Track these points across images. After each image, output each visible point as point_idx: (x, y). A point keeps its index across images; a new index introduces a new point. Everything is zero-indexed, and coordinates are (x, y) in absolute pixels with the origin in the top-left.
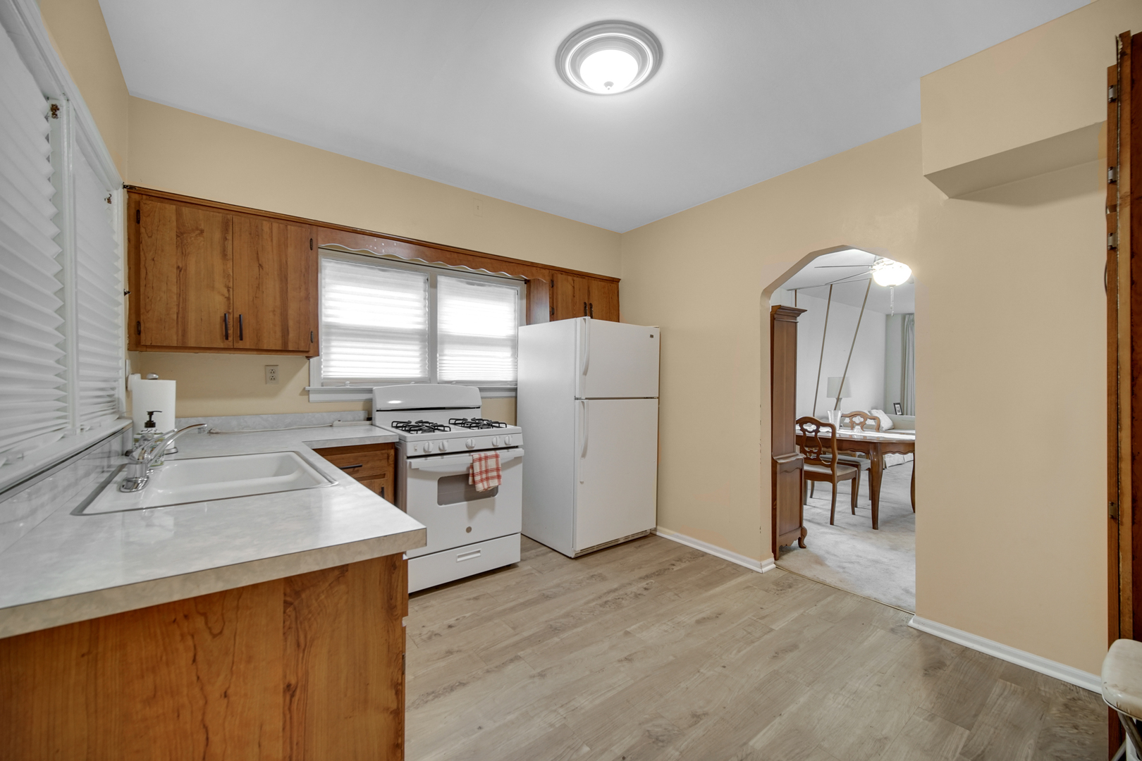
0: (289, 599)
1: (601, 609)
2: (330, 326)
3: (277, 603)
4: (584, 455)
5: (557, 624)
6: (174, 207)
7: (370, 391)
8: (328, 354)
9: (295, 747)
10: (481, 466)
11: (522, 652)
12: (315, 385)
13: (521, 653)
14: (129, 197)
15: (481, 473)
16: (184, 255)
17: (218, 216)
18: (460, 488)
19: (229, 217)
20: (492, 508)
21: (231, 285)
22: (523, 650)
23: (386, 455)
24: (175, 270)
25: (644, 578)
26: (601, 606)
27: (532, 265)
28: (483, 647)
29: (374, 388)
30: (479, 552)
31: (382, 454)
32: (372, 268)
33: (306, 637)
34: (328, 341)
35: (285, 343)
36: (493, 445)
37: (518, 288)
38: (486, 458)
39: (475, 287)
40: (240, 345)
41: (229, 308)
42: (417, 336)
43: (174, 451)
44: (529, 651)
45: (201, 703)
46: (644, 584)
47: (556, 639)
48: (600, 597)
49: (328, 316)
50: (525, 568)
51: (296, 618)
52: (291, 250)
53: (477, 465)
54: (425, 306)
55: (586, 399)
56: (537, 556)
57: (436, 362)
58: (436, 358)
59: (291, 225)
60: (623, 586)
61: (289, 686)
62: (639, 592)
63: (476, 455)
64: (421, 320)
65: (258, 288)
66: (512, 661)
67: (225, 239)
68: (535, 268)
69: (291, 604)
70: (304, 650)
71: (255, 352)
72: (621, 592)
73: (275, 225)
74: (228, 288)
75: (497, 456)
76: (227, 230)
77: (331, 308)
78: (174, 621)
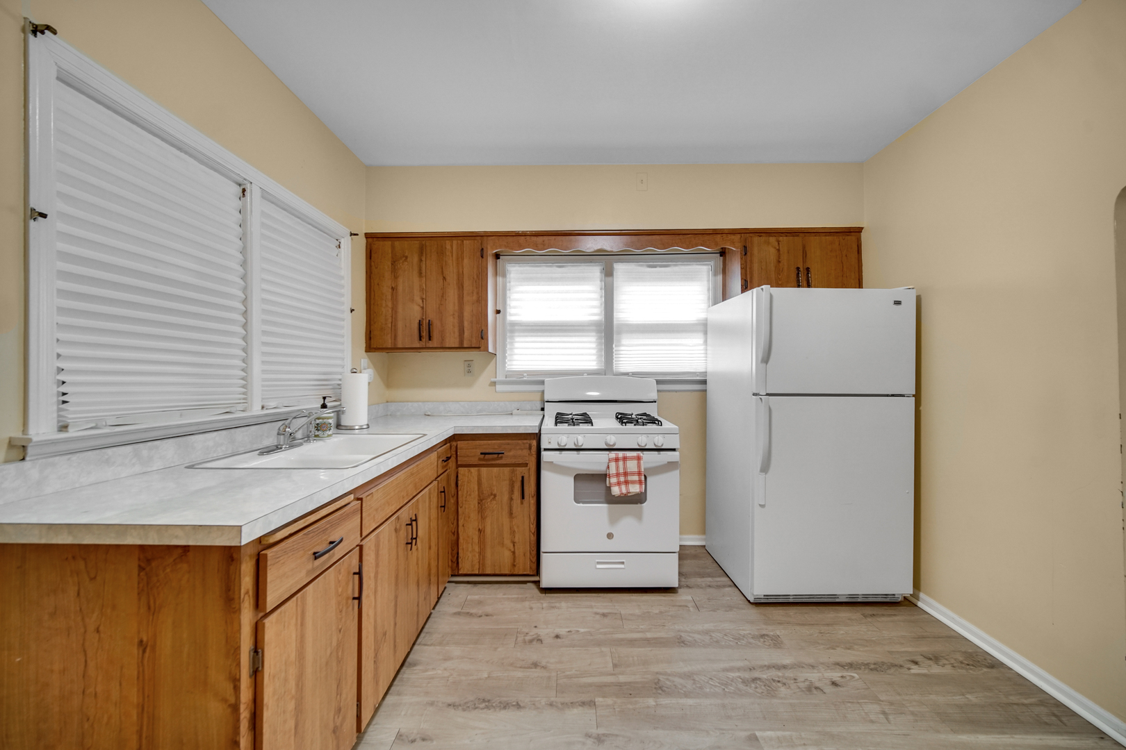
0: (143, 565)
1: (741, 686)
2: (514, 324)
3: (133, 565)
4: (765, 468)
5: (668, 683)
6: (390, 242)
7: (542, 383)
8: (511, 349)
9: (146, 699)
10: (617, 468)
11: (601, 699)
12: (500, 377)
13: (599, 700)
14: (367, 241)
15: (618, 475)
16: (396, 277)
17: (416, 243)
18: (598, 488)
19: (424, 242)
20: (639, 517)
21: (424, 297)
22: (604, 697)
23: (528, 445)
24: (390, 290)
25: (843, 666)
26: (744, 682)
27: (715, 232)
28: (568, 673)
29: (546, 379)
30: (623, 563)
31: (524, 443)
32: (551, 266)
33: (155, 602)
34: (512, 337)
35: (461, 341)
36: (638, 445)
37: (712, 263)
38: (625, 459)
39: (658, 269)
40: (430, 344)
41: (423, 314)
42: (594, 328)
43: (365, 427)
44: (609, 701)
45: (82, 630)
46: (836, 675)
47: (651, 702)
48: (751, 669)
49: (511, 315)
50: (684, 596)
51: (148, 583)
52: (466, 261)
53: (613, 465)
54: (601, 297)
55: (767, 395)
56: (710, 586)
57: (612, 353)
58: (612, 348)
59: (466, 240)
60: (799, 666)
61: (141, 641)
62: (817, 684)
63: (613, 455)
64: (597, 311)
65: (442, 296)
66: (583, 704)
67: (421, 260)
68: (719, 236)
69: (144, 569)
70: (153, 614)
71: (441, 350)
72: (789, 674)
73: (455, 242)
74: (422, 299)
75: (639, 458)
76: (422, 253)
77: (515, 307)
78: (67, 559)
